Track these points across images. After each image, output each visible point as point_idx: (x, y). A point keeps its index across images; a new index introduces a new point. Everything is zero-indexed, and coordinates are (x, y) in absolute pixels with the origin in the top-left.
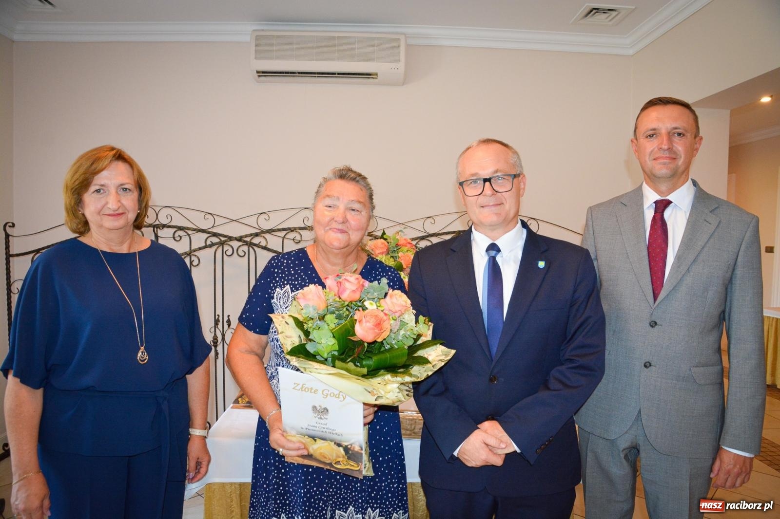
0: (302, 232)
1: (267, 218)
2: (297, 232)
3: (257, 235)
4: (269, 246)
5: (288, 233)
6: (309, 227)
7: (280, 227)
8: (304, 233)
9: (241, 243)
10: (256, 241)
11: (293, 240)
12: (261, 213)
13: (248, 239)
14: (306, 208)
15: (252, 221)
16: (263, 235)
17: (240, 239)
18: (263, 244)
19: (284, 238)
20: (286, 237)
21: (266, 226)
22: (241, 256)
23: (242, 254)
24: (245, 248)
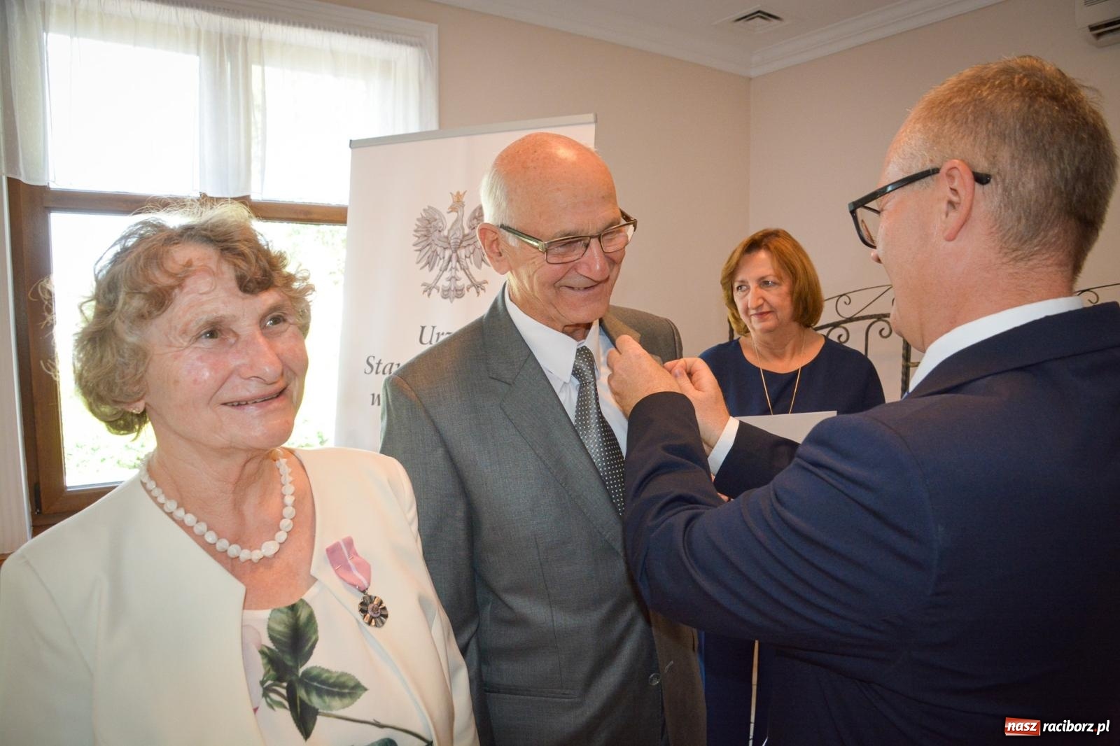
12: (1084, 291)
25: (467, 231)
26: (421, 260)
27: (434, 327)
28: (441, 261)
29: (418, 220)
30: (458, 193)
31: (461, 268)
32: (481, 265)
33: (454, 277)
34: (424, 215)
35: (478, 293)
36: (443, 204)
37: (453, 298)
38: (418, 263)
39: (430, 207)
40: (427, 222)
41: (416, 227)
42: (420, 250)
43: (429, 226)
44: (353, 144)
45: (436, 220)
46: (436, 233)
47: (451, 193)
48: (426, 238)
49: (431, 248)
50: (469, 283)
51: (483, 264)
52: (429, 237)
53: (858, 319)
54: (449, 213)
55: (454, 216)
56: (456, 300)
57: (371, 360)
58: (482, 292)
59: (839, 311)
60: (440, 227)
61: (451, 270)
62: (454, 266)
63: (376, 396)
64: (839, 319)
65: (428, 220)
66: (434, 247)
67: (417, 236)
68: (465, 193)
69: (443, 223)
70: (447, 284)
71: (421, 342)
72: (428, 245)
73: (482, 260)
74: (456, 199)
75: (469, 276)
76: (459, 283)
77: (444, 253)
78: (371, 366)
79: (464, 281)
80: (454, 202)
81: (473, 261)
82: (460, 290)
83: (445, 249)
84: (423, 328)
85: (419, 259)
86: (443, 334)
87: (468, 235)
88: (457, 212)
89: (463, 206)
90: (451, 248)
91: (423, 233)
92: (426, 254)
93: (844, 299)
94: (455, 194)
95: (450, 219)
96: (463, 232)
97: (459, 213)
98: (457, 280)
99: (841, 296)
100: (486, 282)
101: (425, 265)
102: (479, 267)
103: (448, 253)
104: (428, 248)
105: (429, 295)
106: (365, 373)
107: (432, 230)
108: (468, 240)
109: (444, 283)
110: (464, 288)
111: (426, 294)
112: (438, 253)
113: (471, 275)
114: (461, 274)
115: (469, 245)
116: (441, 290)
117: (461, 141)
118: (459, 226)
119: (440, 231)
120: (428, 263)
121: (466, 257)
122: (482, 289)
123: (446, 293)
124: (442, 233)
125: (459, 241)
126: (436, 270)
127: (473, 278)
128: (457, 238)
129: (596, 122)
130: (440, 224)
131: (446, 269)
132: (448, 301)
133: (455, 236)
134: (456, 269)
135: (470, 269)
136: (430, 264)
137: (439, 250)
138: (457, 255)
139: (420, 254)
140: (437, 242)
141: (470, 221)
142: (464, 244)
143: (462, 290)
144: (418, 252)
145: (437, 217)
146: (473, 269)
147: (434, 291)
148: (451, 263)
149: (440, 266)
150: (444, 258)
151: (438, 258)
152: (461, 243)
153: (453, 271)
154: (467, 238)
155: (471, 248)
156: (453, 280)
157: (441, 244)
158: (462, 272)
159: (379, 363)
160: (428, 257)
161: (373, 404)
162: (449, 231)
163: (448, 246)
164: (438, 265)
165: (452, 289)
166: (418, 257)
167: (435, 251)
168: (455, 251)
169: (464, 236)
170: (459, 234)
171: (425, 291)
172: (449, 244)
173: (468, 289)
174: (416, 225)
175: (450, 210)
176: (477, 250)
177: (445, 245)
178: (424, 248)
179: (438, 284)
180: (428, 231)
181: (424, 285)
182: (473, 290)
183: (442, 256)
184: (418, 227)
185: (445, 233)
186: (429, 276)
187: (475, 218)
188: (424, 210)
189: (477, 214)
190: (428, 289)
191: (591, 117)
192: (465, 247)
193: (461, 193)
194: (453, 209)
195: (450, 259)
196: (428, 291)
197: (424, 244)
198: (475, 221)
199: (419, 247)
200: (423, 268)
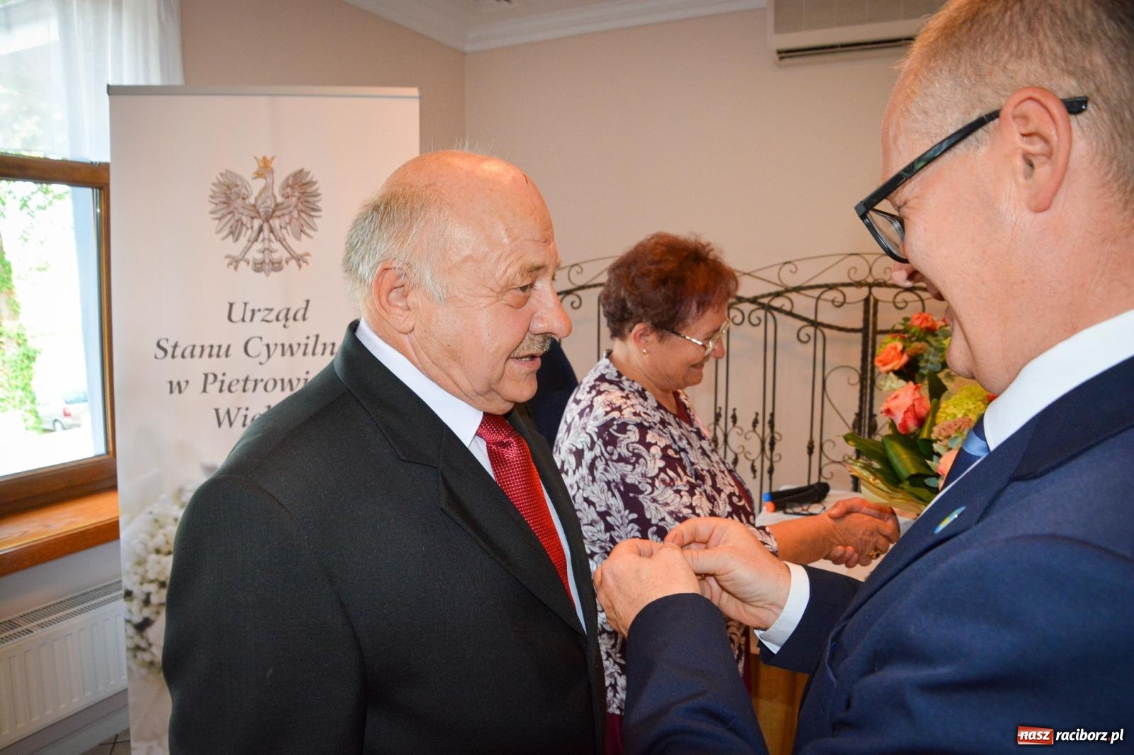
0: (845, 290)
1: (794, 270)
2: (837, 290)
3: (778, 294)
4: (795, 311)
5: (825, 291)
6: (856, 282)
7: (813, 283)
8: (849, 291)
9: (754, 306)
10: (777, 303)
11: (833, 301)
12: (785, 263)
13: (765, 301)
14: (852, 254)
15: (771, 274)
16: (788, 295)
17: (754, 300)
18: (787, 307)
19: (818, 298)
20: (823, 297)
21: (793, 282)
22: (753, 325)
23: (755, 321)
24: (761, 313)
25: (280, 199)
26: (222, 229)
27: (246, 304)
28: (249, 232)
29: (214, 185)
30: (265, 158)
31: (276, 239)
32: (300, 236)
33: (268, 249)
34: (221, 179)
35: (300, 266)
36: (246, 170)
37: (269, 272)
38: (218, 232)
39: (227, 171)
40: (226, 188)
41: (211, 193)
42: (220, 219)
44: (111, 90)
45: (237, 186)
46: (239, 201)
47: (256, 158)
48: (225, 206)
49: (234, 216)
50: (288, 255)
51: (303, 235)
52: (230, 204)
53: (590, 287)
54: (255, 178)
55: (261, 183)
56: (273, 274)
57: (163, 344)
58: (304, 265)
59: (572, 279)
60: (244, 194)
61: (263, 240)
62: (266, 237)
63: (175, 384)
64: (570, 287)
65: (228, 186)
66: (237, 216)
67: (213, 203)
68: (273, 159)
69: (247, 190)
70: (259, 256)
71: (230, 319)
72: (229, 213)
73: (301, 231)
74: (262, 165)
75: (287, 248)
76: (275, 256)
77: (252, 223)
78: (165, 351)
79: (280, 253)
80: (259, 167)
81: (290, 232)
82: (277, 263)
83: (253, 218)
84: (231, 305)
85: (219, 229)
86: (259, 310)
87: (282, 204)
88: (266, 179)
89: (272, 172)
90: (260, 217)
91: (222, 200)
92: (227, 223)
93: (577, 268)
94: (260, 158)
95: (257, 186)
96: (275, 201)
97: (268, 180)
98: (271, 252)
99: (573, 266)
100: (308, 254)
101: (228, 235)
102: (299, 238)
103: (257, 223)
104: (229, 216)
105: (236, 268)
106: (156, 357)
107: (233, 197)
108: (282, 209)
109: (255, 254)
110: (282, 260)
111: (232, 267)
112: (244, 222)
113: (289, 247)
114: (276, 245)
115: (283, 215)
116: (251, 263)
117: (263, 101)
118: (270, 194)
119: (244, 199)
120: (232, 233)
121: (281, 227)
122: (304, 262)
123: (259, 266)
124: (247, 201)
125: (271, 210)
126: (243, 241)
127: (292, 250)
128: (268, 207)
129: (421, 97)
130: (244, 191)
131: (256, 240)
132: (263, 274)
133: (265, 205)
134: (270, 240)
135: (287, 241)
136: (235, 233)
137: (244, 219)
138: (270, 226)
139: (218, 224)
140: (241, 210)
141: (283, 189)
142: (278, 213)
143: (280, 263)
144: (217, 221)
145: (239, 183)
146: (291, 240)
147: (242, 265)
148: (261, 235)
149: (248, 236)
150: (252, 228)
151: (244, 229)
152: (274, 211)
153: (266, 242)
154: (281, 207)
155: (287, 218)
156: (267, 252)
157: (245, 212)
158: (279, 243)
159: (175, 346)
160: (231, 227)
161: (171, 392)
162: (256, 199)
163: (257, 215)
164: (245, 236)
165: (267, 261)
166: (217, 228)
167: (240, 220)
168: (267, 220)
169: (277, 205)
170: (271, 203)
171: (230, 264)
172: (258, 212)
173: (287, 262)
174: (212, 190)
175: (256, 175)
176: (294, 221)
177: (253, 214)
178: (223, 216)
179: (247, 257)
180: (228, 197)
181: (228, 257)
182: (293, 263)
183: (249, 225)
184: (215, 192)
185: (252, 200)
186: (236, 248)
187: (288, 186)
188: (221, 174)
189: (290, 182)
190: (235, 262)
191: (414, 91)
192: (279, 217)
193: (269, 158)
194: (259, 175)
195: (261, 230)
196: (234, 264)
197: (224, 212)
198: (289, 190)
199: (218, 215)
200: (224, 238)
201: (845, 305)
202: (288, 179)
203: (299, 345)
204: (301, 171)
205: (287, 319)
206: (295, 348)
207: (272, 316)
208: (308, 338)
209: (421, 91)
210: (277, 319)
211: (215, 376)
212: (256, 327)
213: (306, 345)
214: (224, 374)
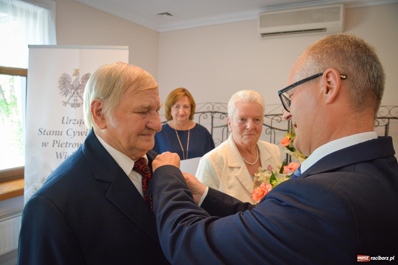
0: (281, 116)
5: (275, 117)
7: (271, 114)
11: (277, 120)
19: (272, 119)
25: (81, 83)
26: (62, 93)
27: (68, 118)
28: (70, 94)
29: (60, 78)
31: (79, 96)
36: (70, 73)
38: (60, 94)
39: (65, 73)
40: (64, 79)
41: (59, 81)
42: (61, 89)
43: (65, 80)
44: (30, 47)
45: (67, 78)
46: (68, 83)
48: (63, 85)
52: (65, 84)
54: (73, 76)
55: (75, 78)
56: (77, 108)
57: (41, 130)
61: (75, 96)
63: (44, 143)
66: (67, 88)
67: (59, 84)
68: (79, 69)
69: (71, 80)
70: (73, 102)
71: (63, 122)
75: (82, 99)
76: (78, 102)
78: (41, 132)
79: (80, 101)
80: (75, 72)
83: (72, 89)
84: (63, 118)
86: (72, 120)
87: (81, 85)
89: (79, 74)
90: (74, 89)
91: (62, 83)
92: (63, 91)
94: (75, 69)
95: (74, 78)
97: (77, 77)
101: (63, 95)
103: (73, 91)
104: (64, 88)
105: (66, 106)
106: (38, 134)
107: (66, 82)
109: (72, 101)
114: (79, 98)
115: (82, 88)
116: (70, 104)
117: (77, 50)
118: (78, 81)
119: (69, 83)
120: (65, 94)
121: (80, 92)
123: (73, 105)
126: (68, 97)
128: (77, 86)
129: (129, 49)
130: (69, 80)
131: (72, 96)
132: (74, 108)
134: (77, 97)
136: (66, 94)
137: (69, 89)
138: (77, 92)
139: (61, 91)
140: (68, 86)
141: (82, 80)
142: (80, 88)
143: (79, 104)
147: (68, 105)
151: (69, 92)
152: (79, 87)
154: (81, 86)
156: (75, 101)
157: (70, 87)
159: (45, 131)
160: (65, 92)
161: (43, 146)
162: (73, 83)
165: (75, 103)
167: (67, 90)
168: (76, 90)
169: (80, 85)
170: (78, 84)
171: (64, 104)
172: (73, 87)
173: (82, 104)
177: (72, 88)
179: (69, 102)
180: (64, 82)
181: (63, 102)
183: (70, 91)
184: (60, 80)
185: (72, 83)
186: (66, 99)
187: (84, 78)
188: (63, 75)
190: (65, 103)
191: (127, 47)
192: (80, 89)
193: (78, 69)
194: (75, 75)
195: (74, 93)
196: (65, 104)
197: (63, 87)
198: (84, 80)
199: (61, 88)
200: (62, 96)
201: (281, 122)
202: (84, 76)
203: (84, 132)
204: (88, 74)
205: (81, 123)
206: (83, 133)
207: (76, 122)
208: (87, 130)
209: (129, 47)
210: (78, 123)
211: (57, 141)
212: (71, 126)
213: (87, 132)
214: (60, 141)
